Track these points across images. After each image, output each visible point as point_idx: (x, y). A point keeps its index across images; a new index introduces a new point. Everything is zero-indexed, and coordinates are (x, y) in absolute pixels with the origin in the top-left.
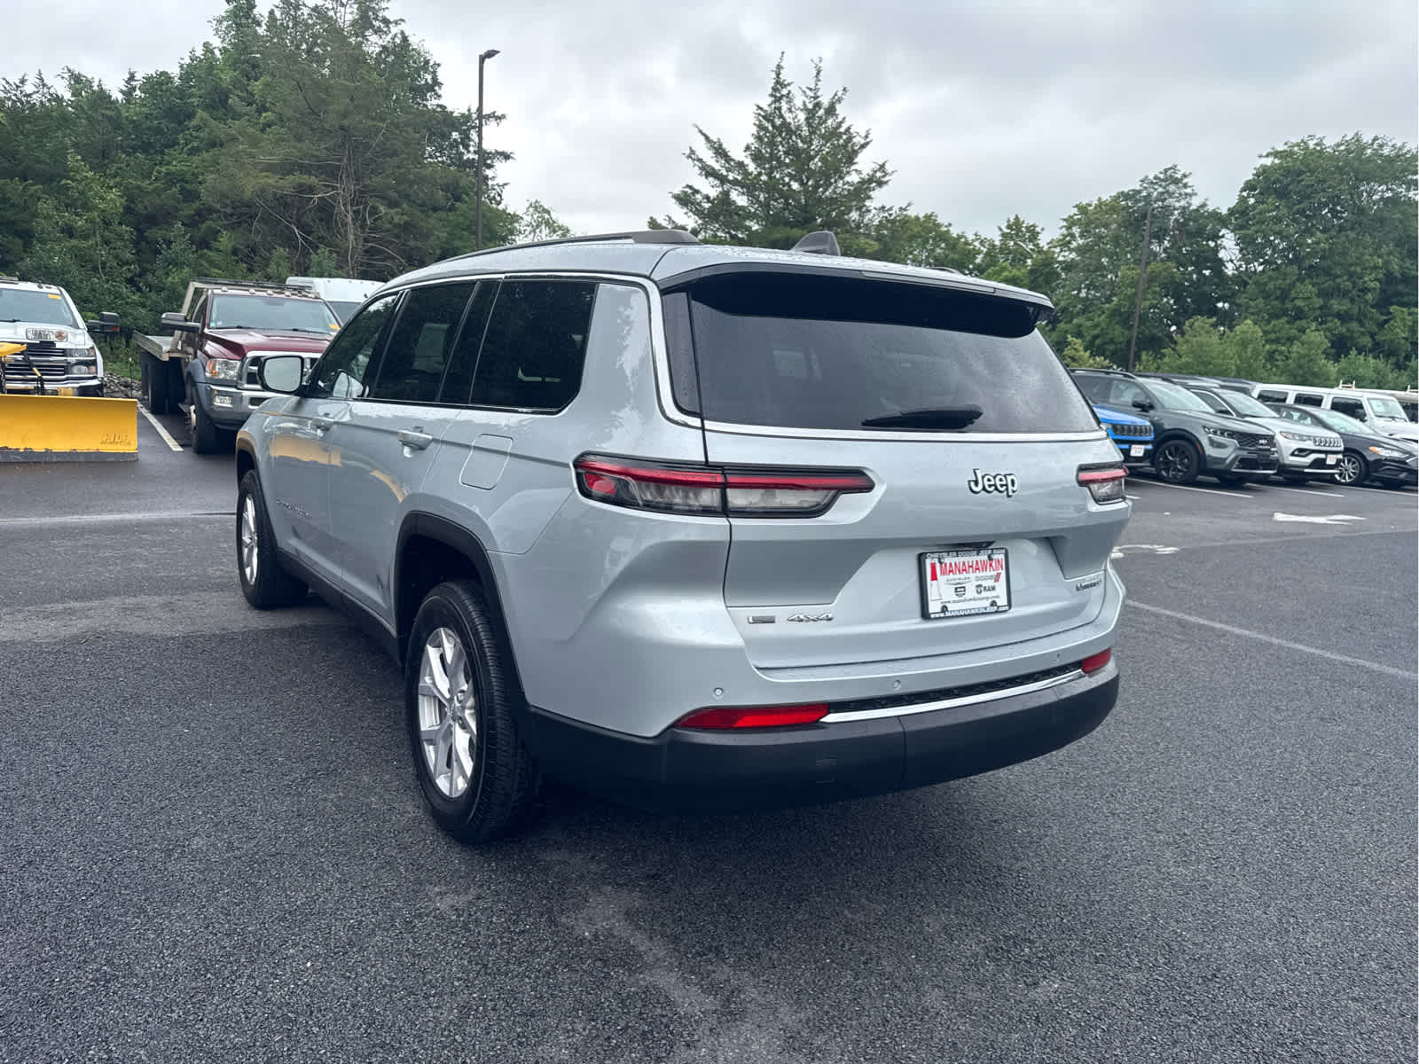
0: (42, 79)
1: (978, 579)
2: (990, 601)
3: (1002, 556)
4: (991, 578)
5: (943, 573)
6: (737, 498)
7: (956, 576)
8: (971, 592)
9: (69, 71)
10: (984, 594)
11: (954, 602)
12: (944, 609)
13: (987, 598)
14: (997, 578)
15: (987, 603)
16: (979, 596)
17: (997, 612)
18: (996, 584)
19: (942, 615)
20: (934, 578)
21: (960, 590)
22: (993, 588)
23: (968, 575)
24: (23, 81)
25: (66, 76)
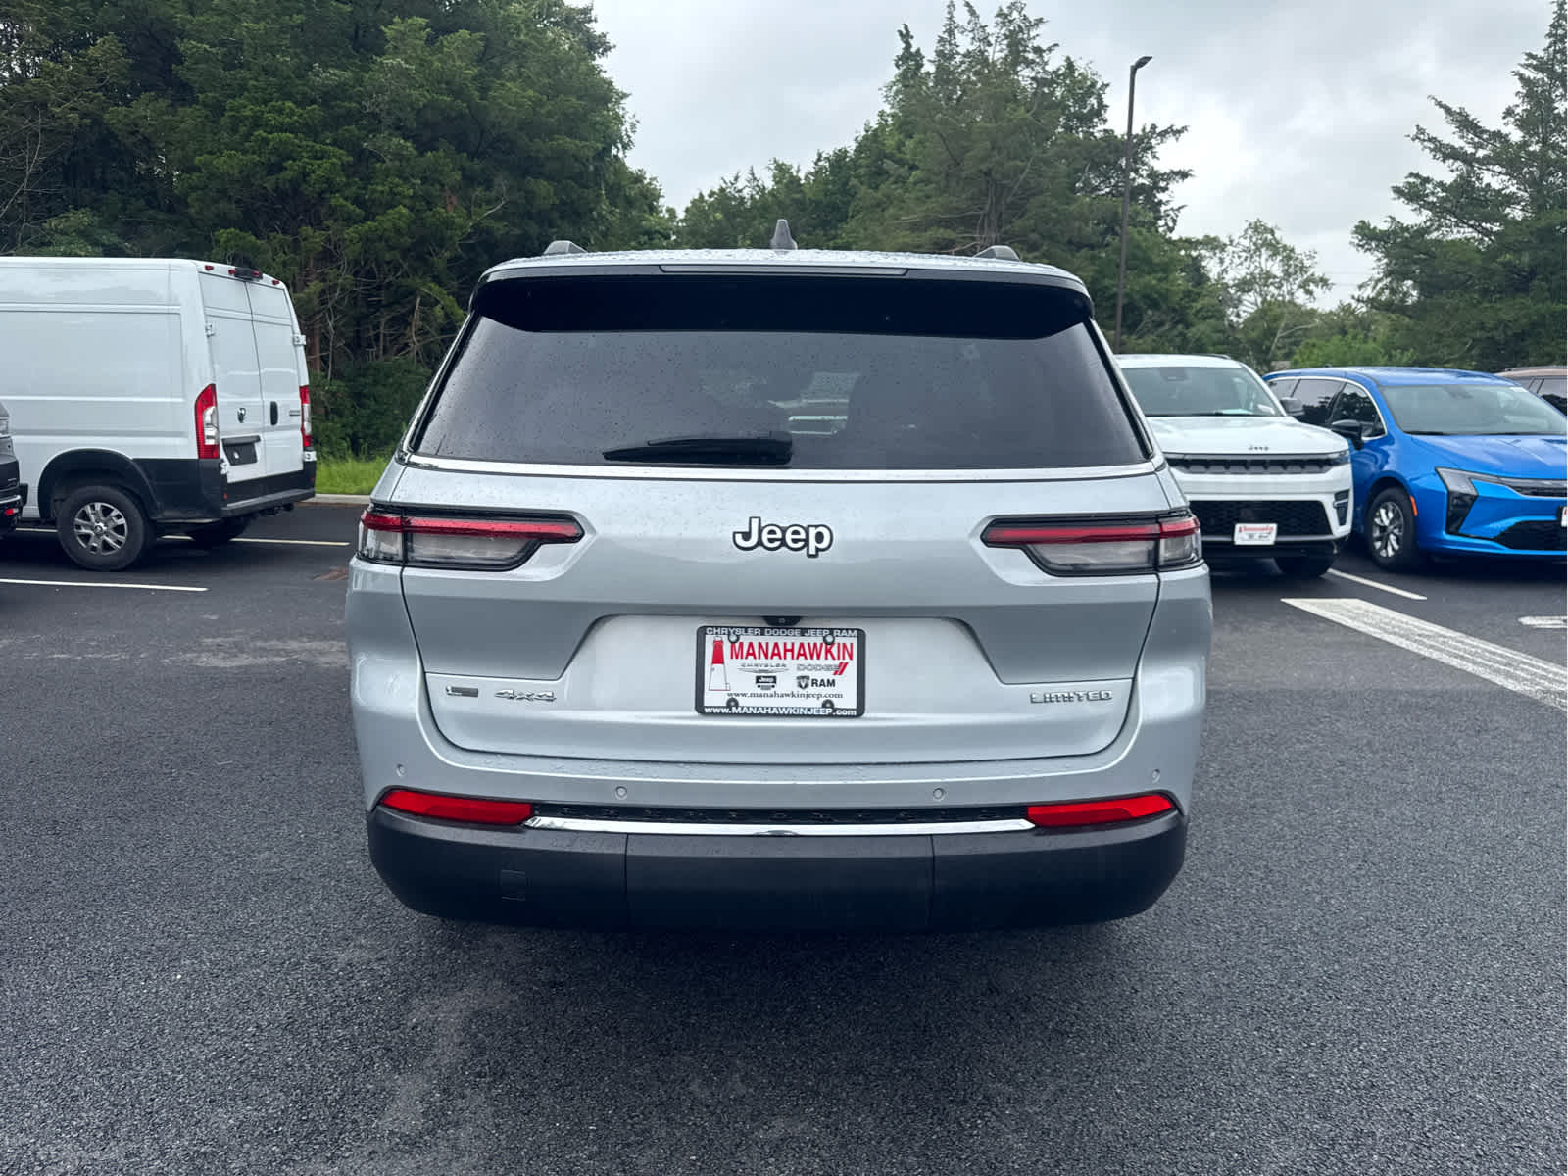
0: (752, 174)
1: (799, 668)
2: (822, 699)
3: (855, 641)
4: (828, 668)
5: (735, 655)
6: (425, 548)
7: (757, 661)
8: (787, 682)
9: (775, 161)
10: (811, 690)
11: (753, 695)
12: (732, 702)
13: (819, 696)
14: (841, 669)
15: (818, 703)
16: (801, 691)
17: (830, 716)
18: (837, 678)
19: (726, 711)
20: (718, 659)
21: (766, 681)
22: (832, 683)
23: (782, 661)
24: (736, 179)
25: (773, 166)
